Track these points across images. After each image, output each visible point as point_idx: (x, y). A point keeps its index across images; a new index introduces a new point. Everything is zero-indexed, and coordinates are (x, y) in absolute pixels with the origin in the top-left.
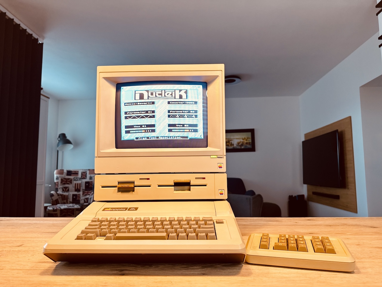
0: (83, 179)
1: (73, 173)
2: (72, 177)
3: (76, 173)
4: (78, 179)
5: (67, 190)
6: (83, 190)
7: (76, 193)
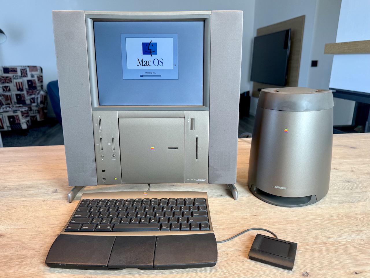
0: (23, 77)
1: (10, 70)
2: (10, 75)
3: (14, 70)
4: (18, 77)
5: (8, 89)
6: (26, 89)
7: (19, 92)
